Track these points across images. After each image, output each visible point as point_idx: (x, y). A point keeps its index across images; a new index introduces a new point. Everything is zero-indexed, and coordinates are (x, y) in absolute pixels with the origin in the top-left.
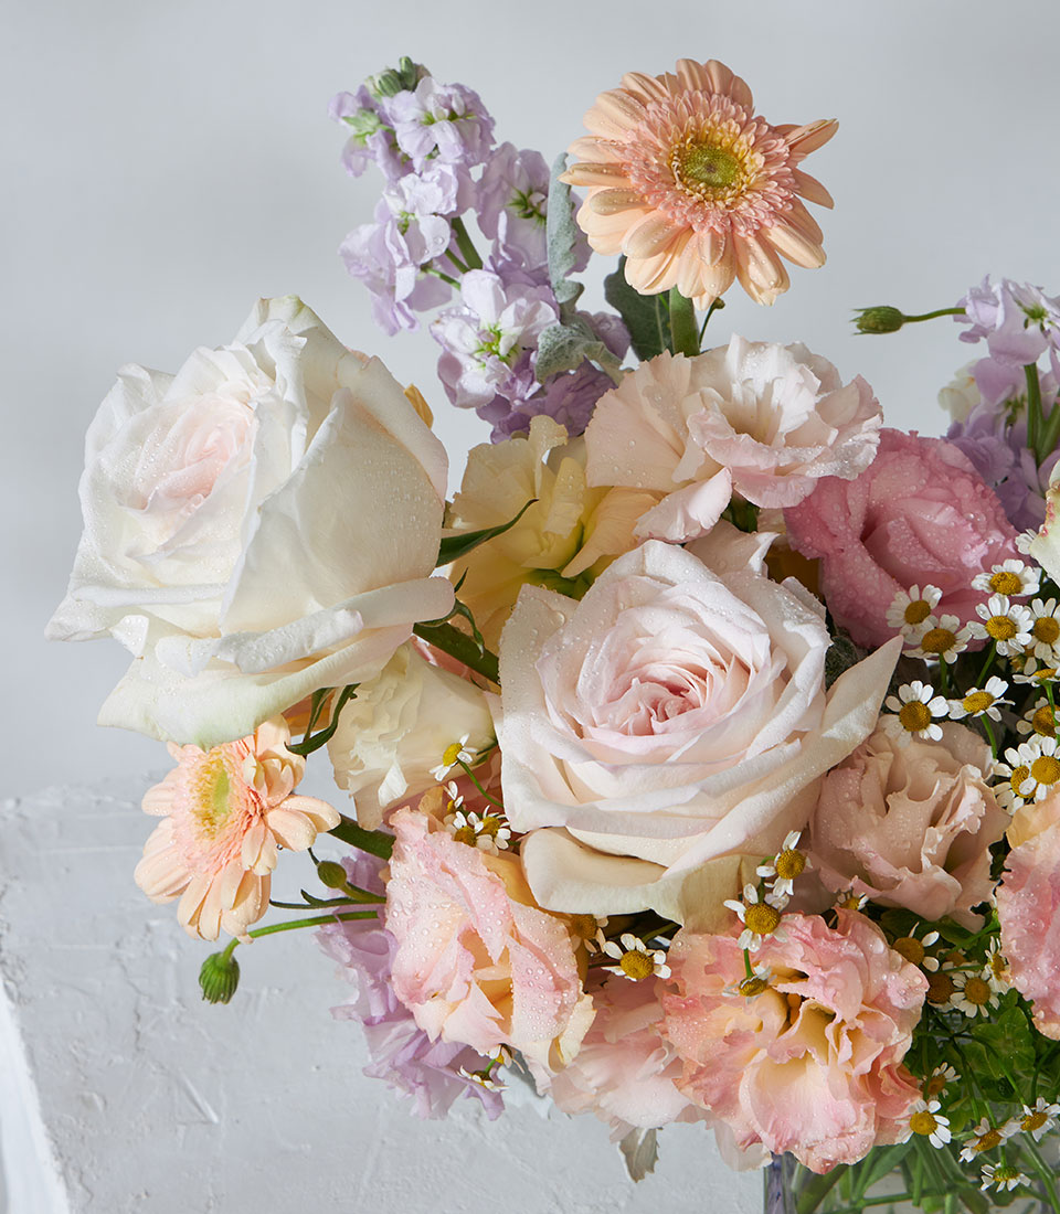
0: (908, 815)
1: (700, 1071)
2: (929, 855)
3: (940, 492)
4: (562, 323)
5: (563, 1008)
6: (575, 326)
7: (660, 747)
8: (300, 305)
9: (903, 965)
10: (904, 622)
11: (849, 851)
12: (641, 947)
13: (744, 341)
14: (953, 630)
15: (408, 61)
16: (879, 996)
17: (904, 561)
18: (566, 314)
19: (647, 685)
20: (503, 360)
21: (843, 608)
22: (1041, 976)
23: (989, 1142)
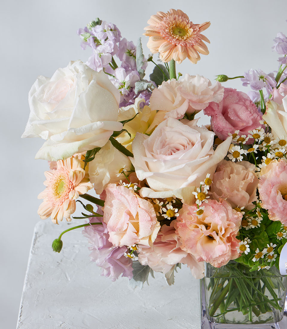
2: (241, 187)
3: (242, 103)
4: (141, 80)
5: (152, 226)
7: (175, 157)
12: (172, 208)
15: (98, 19)
21: (217, 129)
22: (270, 205)
23: (259, 255)
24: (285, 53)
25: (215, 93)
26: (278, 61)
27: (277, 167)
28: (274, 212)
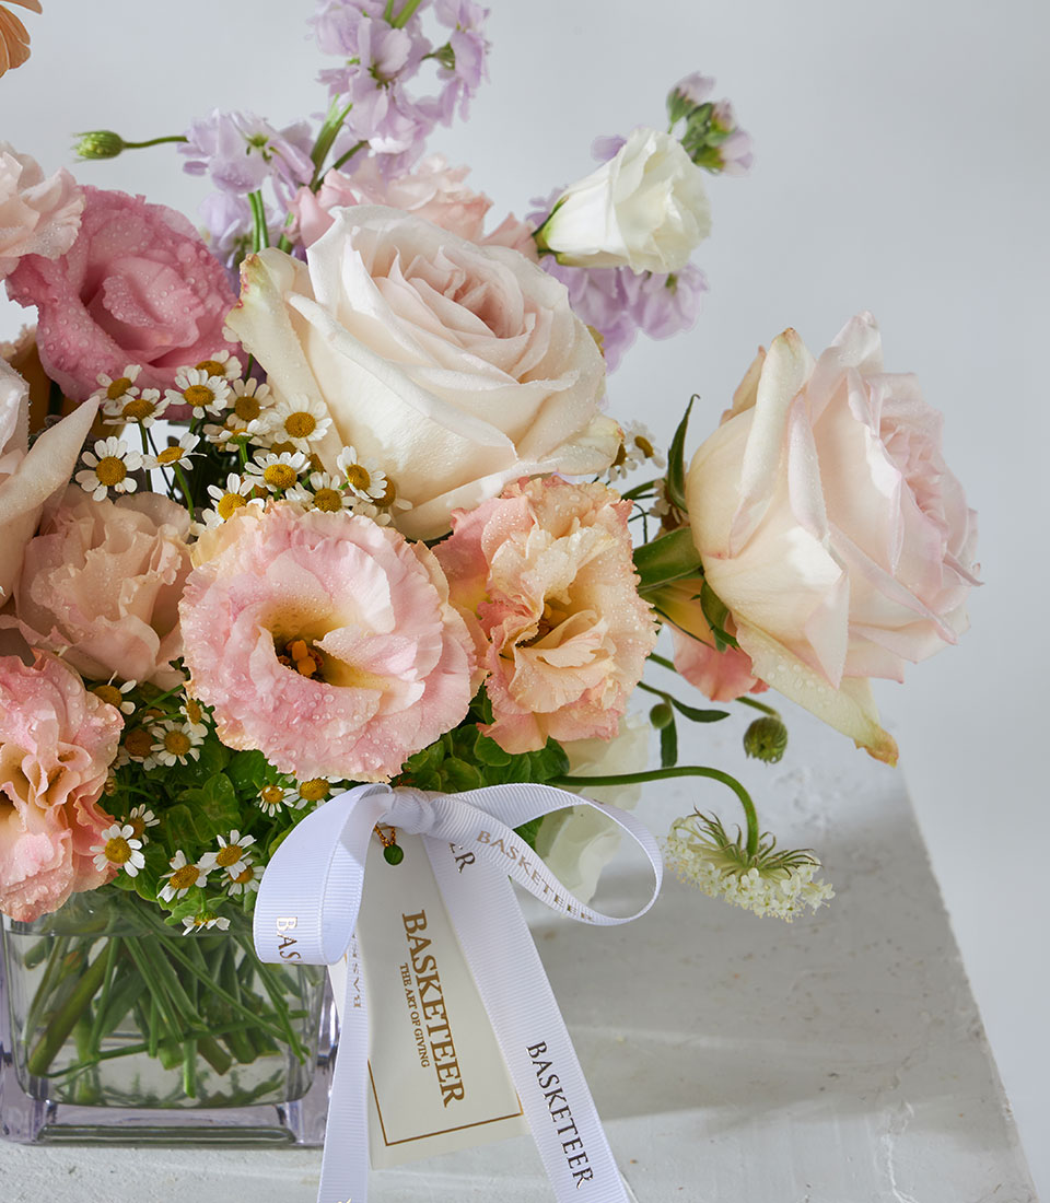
2: (126, 605)
3: (162, 255)
9: (100, 705)
14: (153, 402)
21: (54, 358)
22: (222, 686)
23: (186, 878)
24: (348, 49)
25: (47, 217)
26: (317, 80)
27: (258, 536)
28: (238, 718)
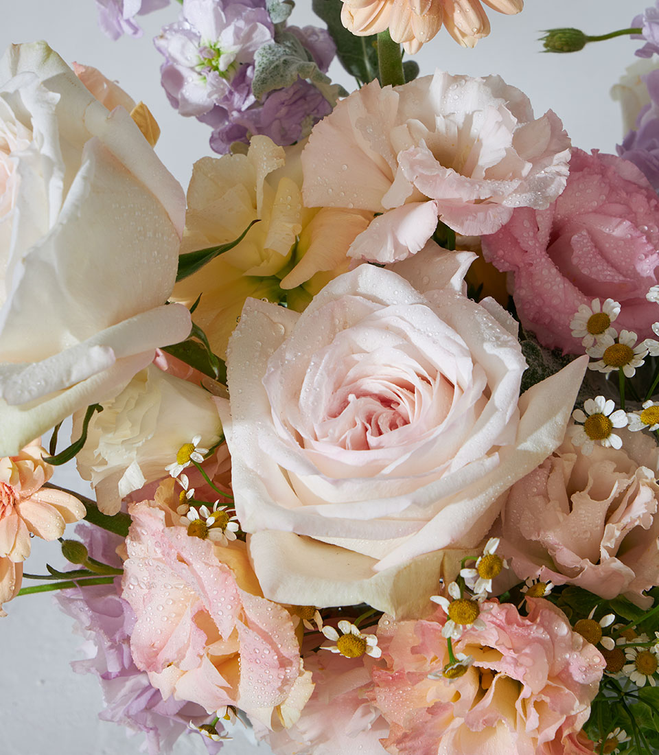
0: (589, 510)
1: (405, 736)
2: (607, 548)
3: (618, 208)
4: (276, 41)
5: (286, 682)
6: (288, 44)
7: (375, 460)
8: (49, 51)
9: (584, 645)
10: (586, 332)
11: (537, 542)
12: (355, 630)
13: (447, 75)
14: (631, 345)
16: (563, 671)
17: (585, 272)
18: (280, 33)
19: (363, 399)
20: (223, 75)
21: (531, 314)
